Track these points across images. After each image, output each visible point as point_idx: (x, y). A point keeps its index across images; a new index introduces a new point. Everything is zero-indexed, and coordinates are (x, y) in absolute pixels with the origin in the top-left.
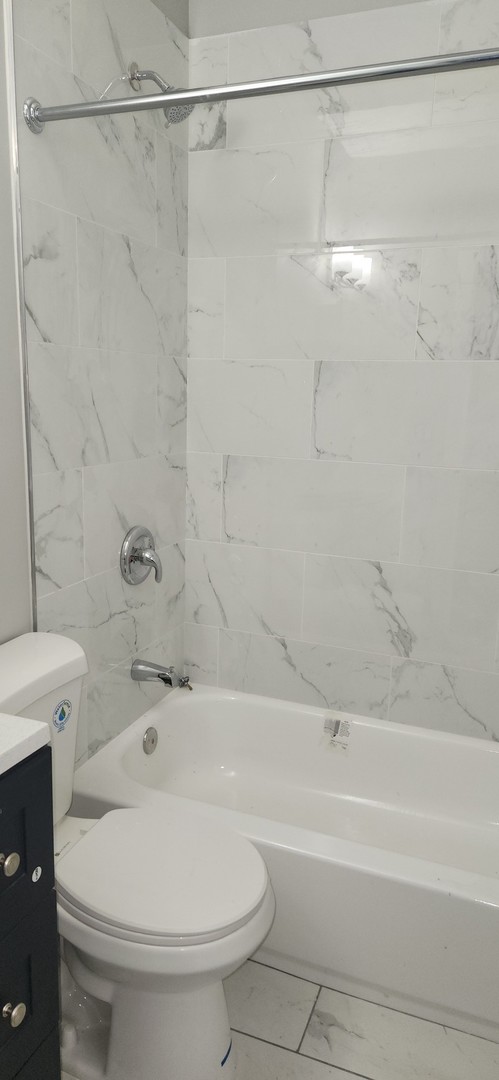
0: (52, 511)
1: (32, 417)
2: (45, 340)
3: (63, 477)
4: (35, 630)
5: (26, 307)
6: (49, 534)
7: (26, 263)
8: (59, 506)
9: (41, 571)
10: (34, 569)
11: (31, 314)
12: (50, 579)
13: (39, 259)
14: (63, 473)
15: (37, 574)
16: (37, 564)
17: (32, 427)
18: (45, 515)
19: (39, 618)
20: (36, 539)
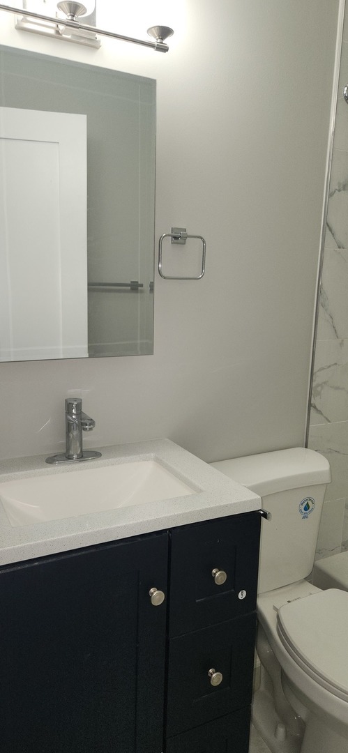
0: (330, 366)
1: (321, 300)
2: (339, 247)
3: (341, 344)
4: (306, 447)
5: (327, 225)
6: (325, 383)
7: (331, 195)
8: (336, 364)
9: (315, 407)
10: (310, 405)
11: (330, 230)
12: (322, 414)
13: (343, 191)
14: (343, 340)
15: (311, 408)
16: (312, 402)
17: (320, 307)
18: (323, 369)
19: (310, 440)
20: (314, 384)
